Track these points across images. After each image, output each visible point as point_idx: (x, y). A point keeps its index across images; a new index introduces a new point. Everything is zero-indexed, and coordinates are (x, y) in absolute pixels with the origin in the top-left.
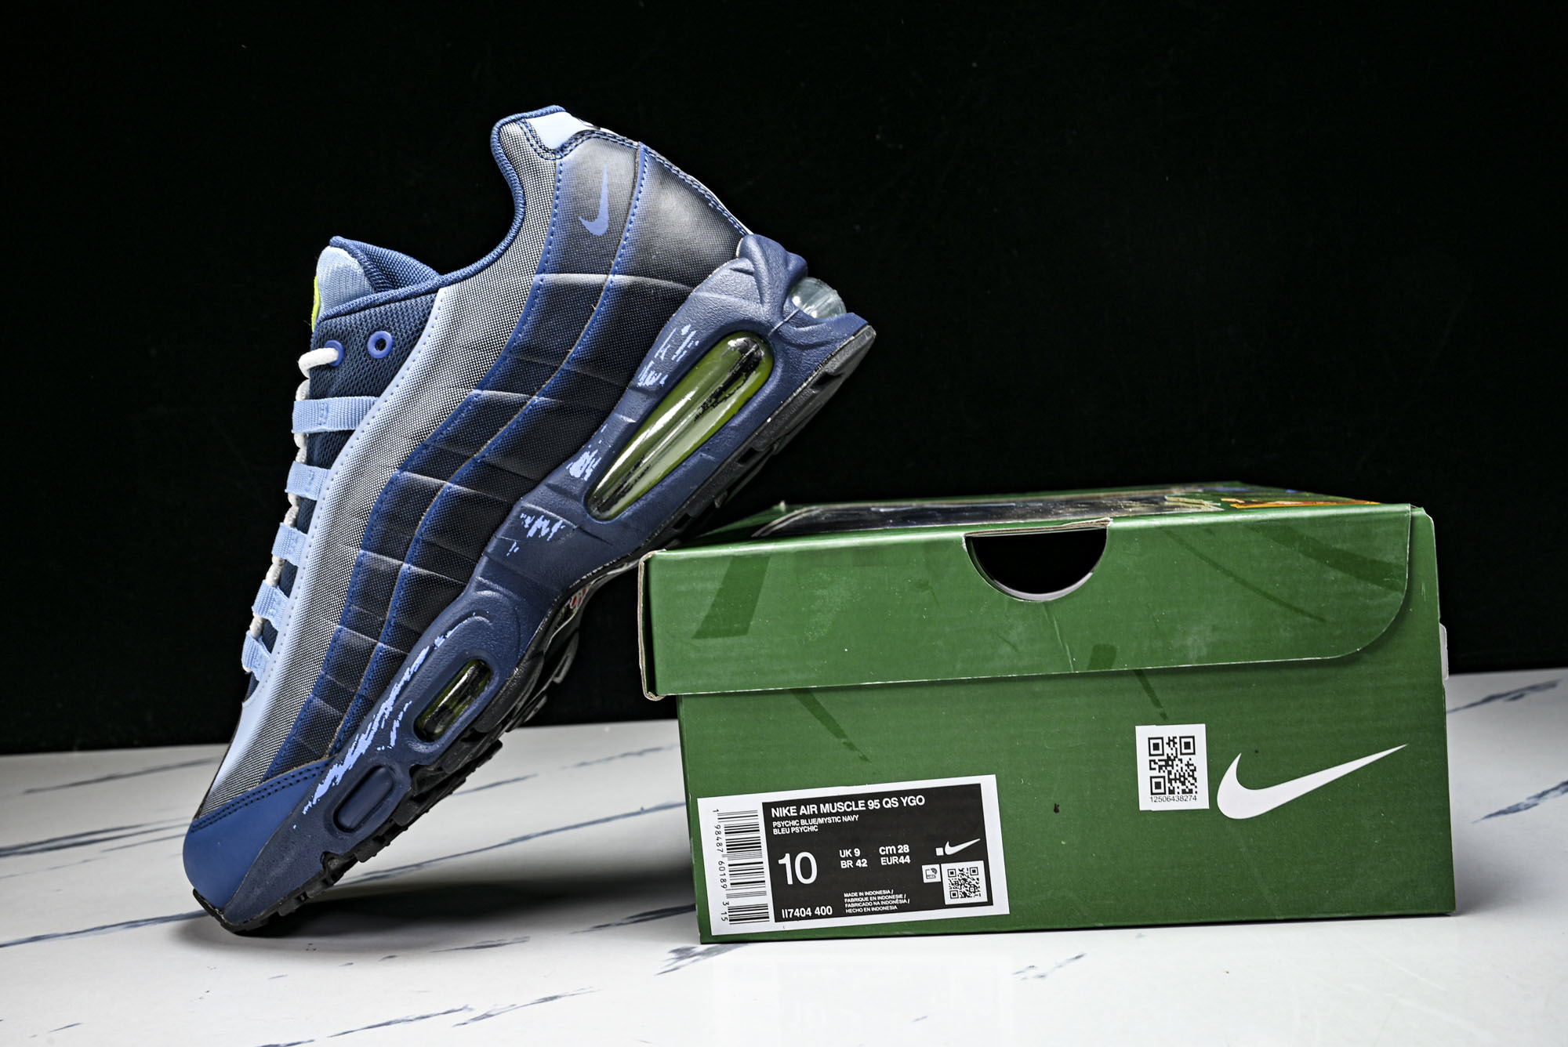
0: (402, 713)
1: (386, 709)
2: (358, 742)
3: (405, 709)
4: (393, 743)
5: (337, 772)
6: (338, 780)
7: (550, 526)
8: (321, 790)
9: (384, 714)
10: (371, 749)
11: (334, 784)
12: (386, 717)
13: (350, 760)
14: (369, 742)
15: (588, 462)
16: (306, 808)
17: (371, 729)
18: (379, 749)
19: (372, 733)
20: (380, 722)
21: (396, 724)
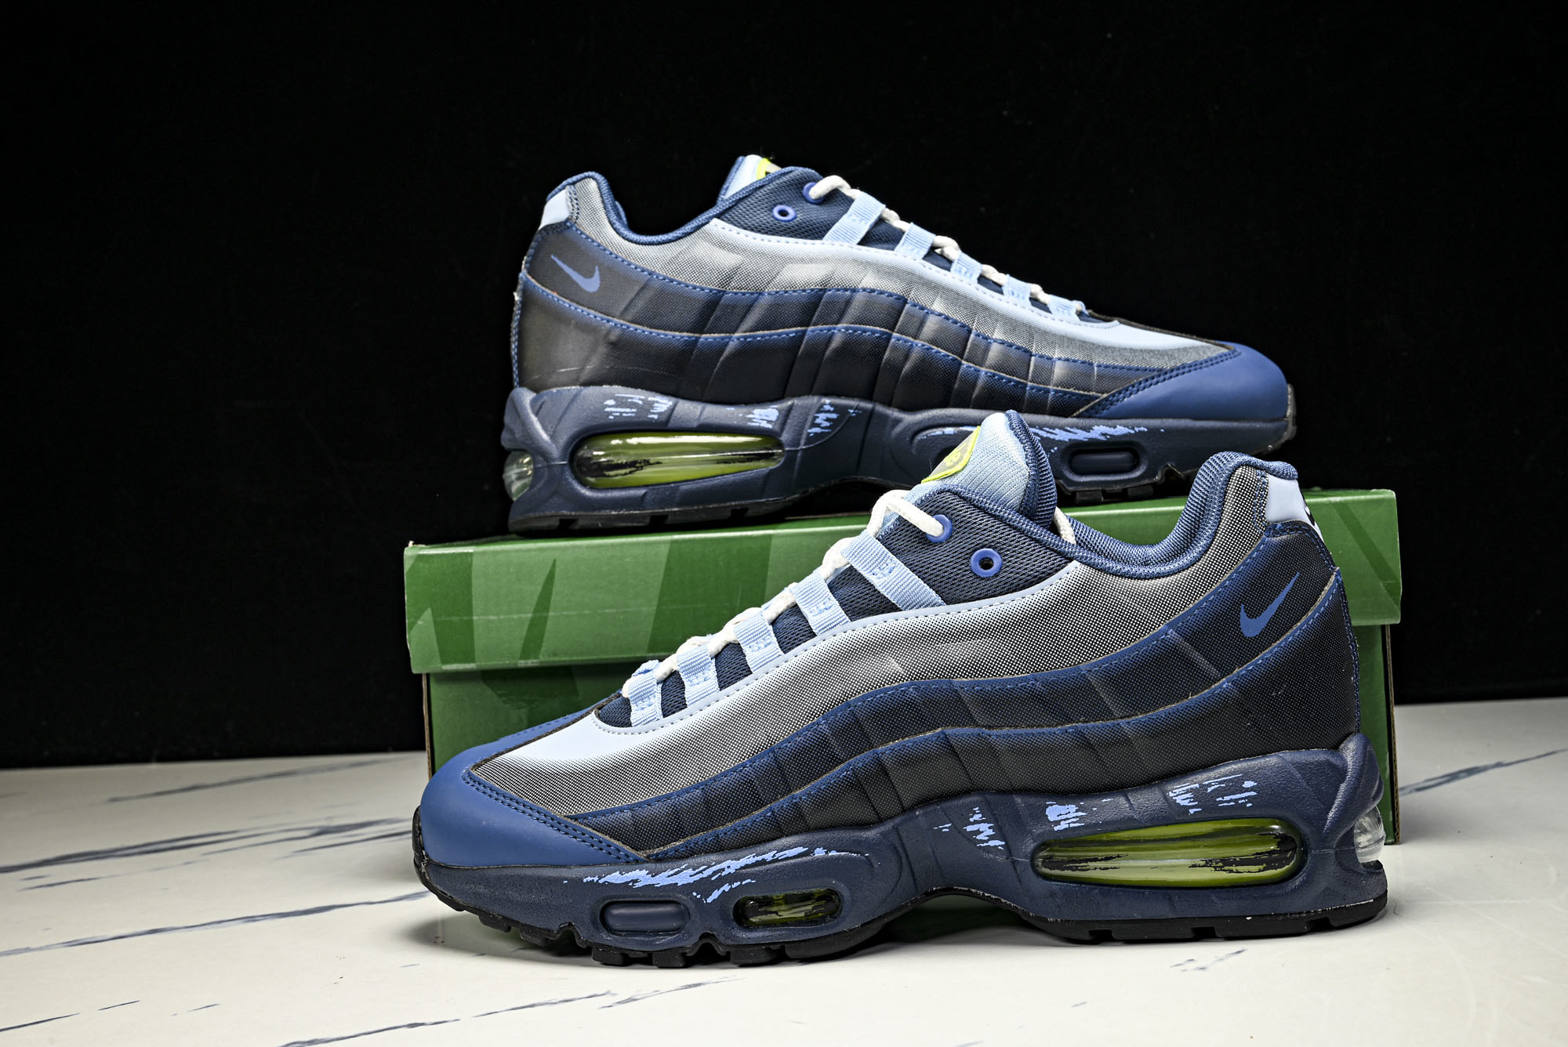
0: (739, 883)
1: (729, 867)
2: (682, 871)
3: (744, 883)
4: (709, 900)
5: (641, 876)
6: (637, 885)
7: (991, 838)
8: (616, 878)
9: (723, 870)
10: (688, 888)
11: (631, 884)
12: (723, 874)
13: (663, 879)
14: (691, 880)
15: (1068, 816)
16: (589, 879)
17: (701, 872)
18: (694, 894)
19: (700, 876)
20: (715, 873)
21: (726, 888)
